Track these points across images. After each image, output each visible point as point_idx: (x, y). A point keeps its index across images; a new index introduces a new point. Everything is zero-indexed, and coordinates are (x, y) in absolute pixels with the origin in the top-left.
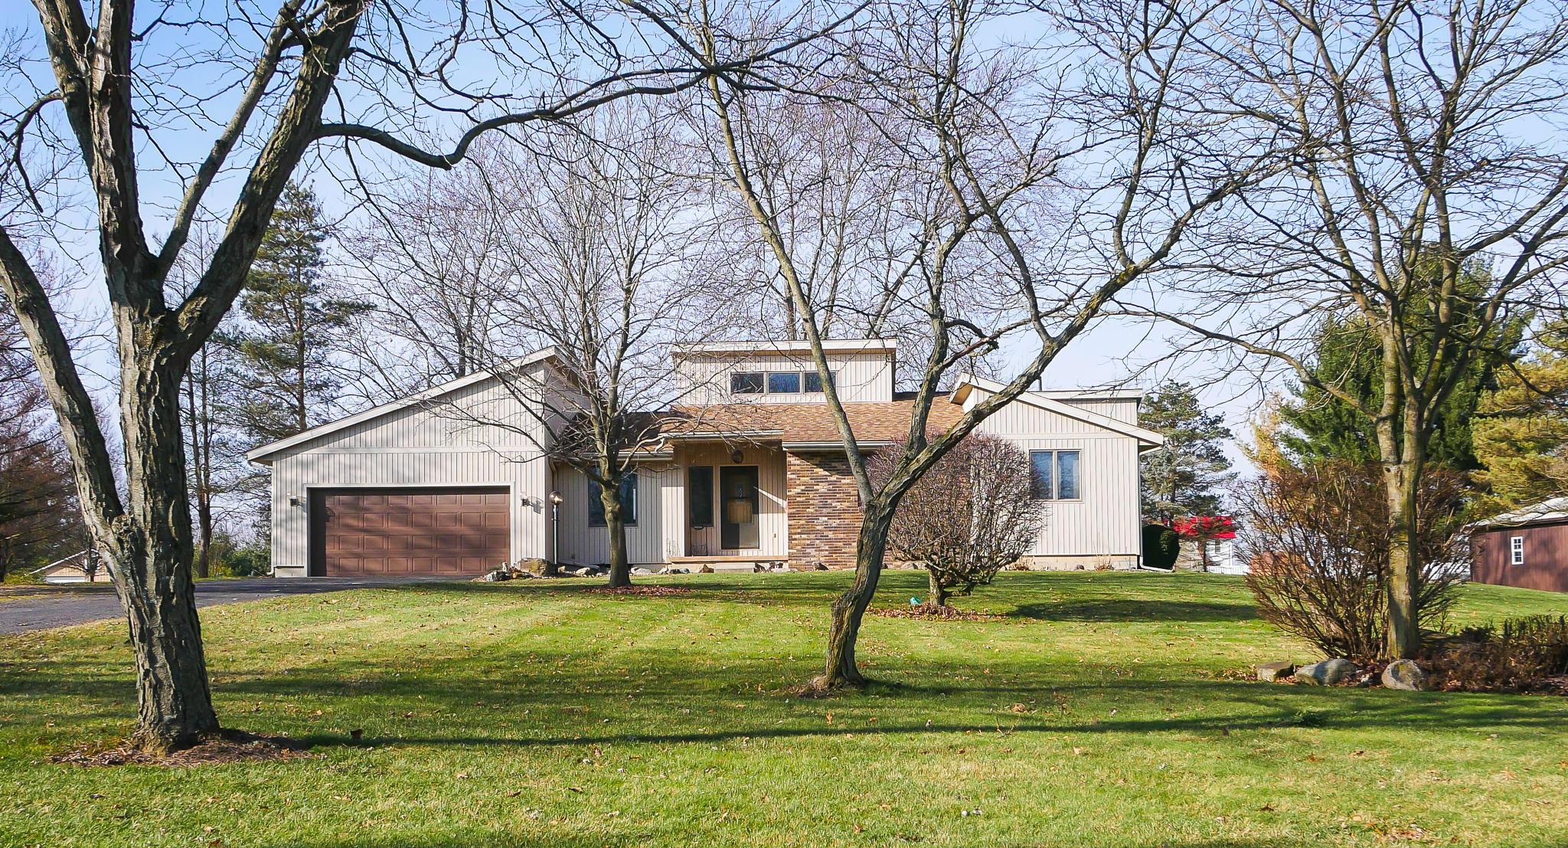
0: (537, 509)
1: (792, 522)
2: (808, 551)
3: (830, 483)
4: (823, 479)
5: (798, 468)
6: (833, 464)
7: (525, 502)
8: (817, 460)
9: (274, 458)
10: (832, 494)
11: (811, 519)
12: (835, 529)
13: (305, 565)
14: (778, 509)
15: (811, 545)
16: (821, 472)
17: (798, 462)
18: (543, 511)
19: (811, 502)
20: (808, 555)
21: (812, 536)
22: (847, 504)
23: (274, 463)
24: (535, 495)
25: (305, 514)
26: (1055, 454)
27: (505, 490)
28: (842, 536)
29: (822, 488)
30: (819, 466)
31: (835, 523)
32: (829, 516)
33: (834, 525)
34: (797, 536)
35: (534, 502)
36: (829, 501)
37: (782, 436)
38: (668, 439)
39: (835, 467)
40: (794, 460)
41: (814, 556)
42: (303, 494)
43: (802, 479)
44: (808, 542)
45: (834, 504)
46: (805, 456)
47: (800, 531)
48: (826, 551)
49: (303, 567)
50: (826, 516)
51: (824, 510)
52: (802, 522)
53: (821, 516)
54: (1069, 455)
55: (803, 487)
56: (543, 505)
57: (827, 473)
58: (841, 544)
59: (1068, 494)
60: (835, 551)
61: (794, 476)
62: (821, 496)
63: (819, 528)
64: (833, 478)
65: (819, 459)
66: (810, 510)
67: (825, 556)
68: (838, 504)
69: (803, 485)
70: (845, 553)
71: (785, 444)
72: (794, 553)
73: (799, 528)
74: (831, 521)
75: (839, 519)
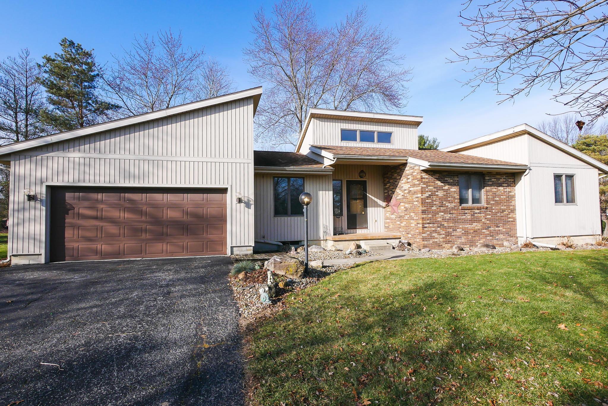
0: (248, 205)
1: (424, 216)
2: (434, 235)
3: (445, 191)
4: (439, 188)
5: (427, 180)
6: (446, 179)
7: (240, 201)
8: (437, 176)
9: (12, 157)
10: (446, 198)
11: (435, 213)
12: (448, 220)
13: (43, 252)
14: (377, 205)
15: (435, 231)
16: (439, 183)
17: (427, 176)
18: (253, 207)
19: (434, 203)
20: (434, 238)
21: (435, 225)
22: (454, 204)
23: (12, 163)
24: (246, 195)
25: (44, 208)
26: (564, 178)
27: (224, 191)
28: (451, 225)
29: (440, 194)
30: (438, 179)
31: (448, 216)
32: (445, 212)
33: (447, 218)
34: (427, 225)
35: (246, 200)
36: (444, 202)
37: (407, 160)
38: (338, 158)
39: (447, 181)
40: (424, 175)
41: (437, 238)
42: (41, 191)
43: (429, 187)
44: (434, 229)
45: (447, 204)
46: (430, 173)
47: (428, 221)
48: (443, 234)
49: (41, 255)
50: (442, 212)
51: (442, 208)
52: (430, 216)
53: (440, 212)
54: (570, 177)
55: (430, 193)
56: (252, 202)
57: (442, 184)
58: (451, 230)
59: (571, 200)
60: (448, 234)
61: (425, 186)
62: (440, 199)
63: (439, 219)
64: (447, 187)
65: (438, 175)
66: (434, 208)
67: (443, 238)
68: (449, 204)
69: (430, 192)
70: (453, 236)
71: (429, 164)
72: (425, 236)
73: (428, 220)
74: (445, 215)
75: (450, 214)
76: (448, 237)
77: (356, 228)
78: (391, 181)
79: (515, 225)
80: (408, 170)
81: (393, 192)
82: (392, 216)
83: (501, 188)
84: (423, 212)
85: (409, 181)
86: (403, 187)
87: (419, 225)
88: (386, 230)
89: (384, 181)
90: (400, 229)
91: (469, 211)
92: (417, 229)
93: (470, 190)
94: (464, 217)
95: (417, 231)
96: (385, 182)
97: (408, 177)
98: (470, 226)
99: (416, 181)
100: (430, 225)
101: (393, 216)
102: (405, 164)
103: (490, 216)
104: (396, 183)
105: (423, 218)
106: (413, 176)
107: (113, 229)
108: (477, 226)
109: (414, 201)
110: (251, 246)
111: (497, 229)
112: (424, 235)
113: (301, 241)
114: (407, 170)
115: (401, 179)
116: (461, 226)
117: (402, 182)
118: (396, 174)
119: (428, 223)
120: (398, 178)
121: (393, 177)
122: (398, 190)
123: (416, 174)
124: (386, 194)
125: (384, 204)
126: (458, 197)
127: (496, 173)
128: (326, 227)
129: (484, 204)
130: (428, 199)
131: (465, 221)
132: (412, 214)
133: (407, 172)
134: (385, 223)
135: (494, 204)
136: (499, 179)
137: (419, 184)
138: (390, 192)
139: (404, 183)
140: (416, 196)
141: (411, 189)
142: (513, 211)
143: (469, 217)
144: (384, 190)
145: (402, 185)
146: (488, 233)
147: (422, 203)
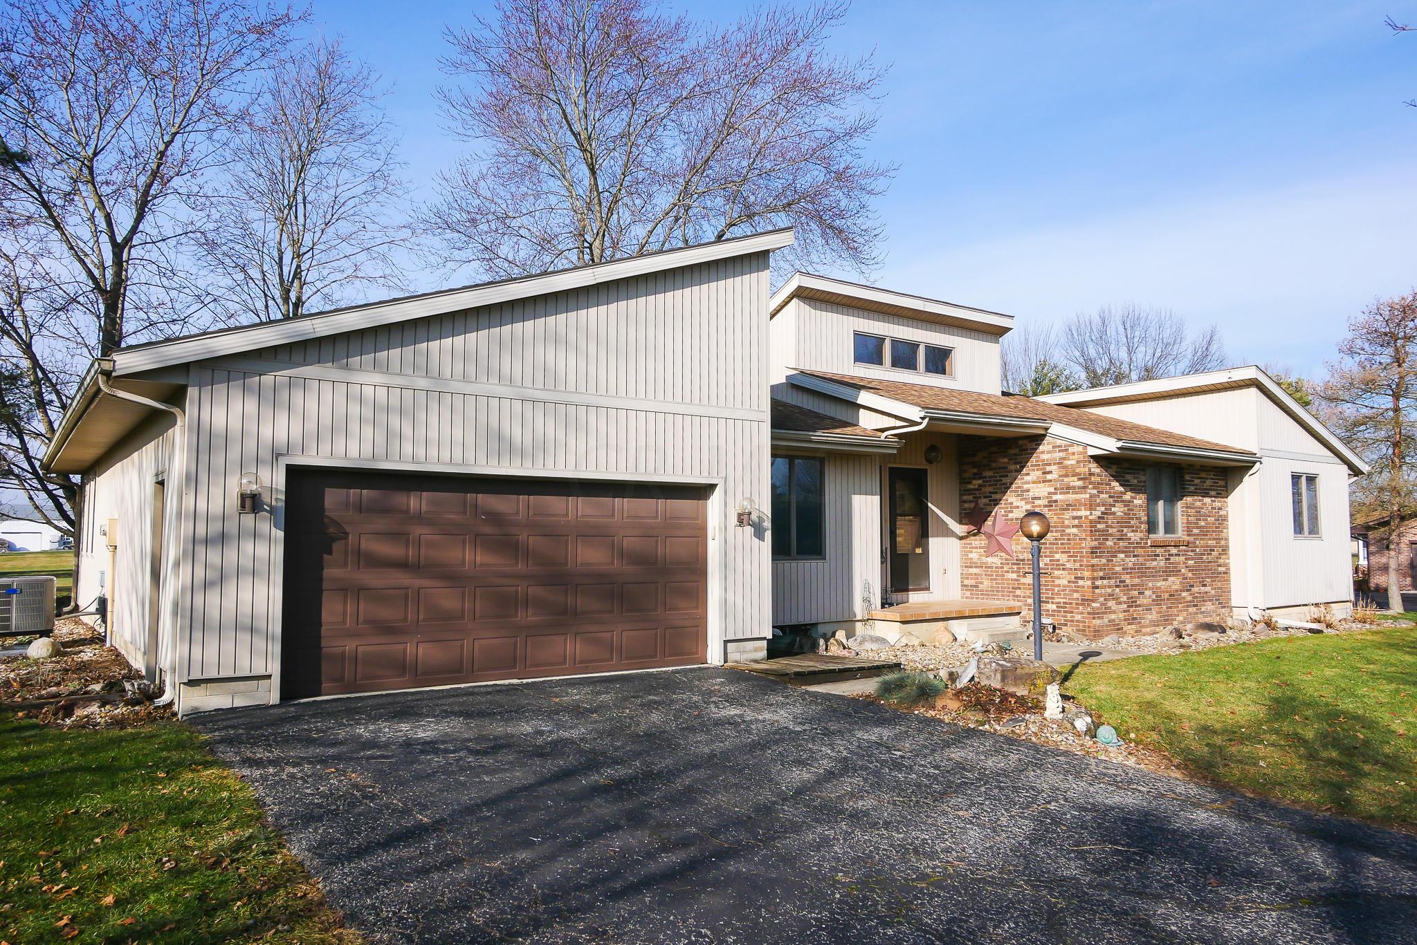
0: (759, 534)
2: (1110, 604)
3: (1126, 503)
4: (1117, 498)
5: (1098, 479)
6: (1128, 477)
8: (1115, 471)
9: (193, 376)
10: (1127, 519)
11: (1112, 555)
12: (1131, 571)
14: (948, 533)
15: (1112, 596)
16: (1117, 486)
17: (1098, 470)
18: (768, 535)
19: (1110, 531)
20: (1110, 611)
21: (1112, 582)
22: (1139, 534)
23: (192, 392)
24: (756, 505)
25: (281, 534)
26: (1304, 479)
27: (701, 492)
28: (1136, 581)
30: (1116, 477)
31: (1131, 561)
32: (1126, 552)
33: (1130, 565)
34: (1100, 583)
35: (756, 518)
36: (1125, 530)
37: (1047, 429)
38: (931, 419)
39: (1128, 481)
40: (1095, 468)
41: (1114, 612)
42: (274, 481)
43: (1102, 496)
44: (1109, 591)
45: (1129, 535)
46: (1102, 463)
47: (1101, 574)
48: (1125, 603)
49: (269, 677)
50: (1123, 552)
51: (1122, 543)
52: (1104, 561)
53: (1120, 552)
54: (1311, 479)
55: (1103, 509)
56: (767, 524)
57: (1122, 489)
58: (1136, 593)
59: (1314, 530)
60: (1132, 603)
61: (1095, 492)
62: (1118, 522)
63: (1118, 569)
64: (1128, 496)
65: (1115, 467)
66: (1109, 543)
67: (1125, 611)
68: (1132, 534)
69: (1103, 505)
70: (1139, 606)
71: (1120, 444)
72: (1098, 608)
73: (1101, 570)
74: (1128, 560)
75: (1134, 556)
76: (1131, 610)
77: (907, 590)
78: (987, 474)
79: (1228, 580)
80: (1045, 451)
81: (996, 502)
82: (990, 560)
83: (1207, 500)
84: (1093, 552)
85: (1049, 477)
86: (1028, 491)
87: (1081, 583)
88: (968, 594)
89: (961, 472)
90: (1018, 592)
91: (1163, 550)
92: (1077, 591)
93: (1161, 503)
94: (1155, 563)
95: (1076, 595)
96: (965, 475)
97: (1048, 469)
98: (1164, 583)
99: (1075, 479)
100: (1105, 582)
101: (994, 560)
102: (1038, 439)
103: (1192, 562)
104: (1004, 480)
105: (1093, 566)
106: (1066, 467)
107: (447, 599)
108: (1174, 583)
109: (1068, 527)
110: (764, 639)
111: (1203, 589)
112: (1094, 605)
113: (815, 625)
114: (1043, 452)
115: (1025, 471)
116: (1150, 584)
117: (1027, 478)
118: (1004, 457)
119: (1102, 578)
120: (1012, 467)
121: (994, 465)
122: (1010, 497)
123: (1073, 462)
124: (966, 505)
125: (960, 529)
126: (1146, 518)
127: (1201, 466)
128: (867, 587)
129: (1180, 534)
130: (1099, 523)
131: (1155, 574)
132: (1057, 556)
133: (1045, 457)
134: (964, 577)
135: (1198, 535)
136: (1203, 480)
137: (1085, 488)
138: (983, 501)
139: (1034, 482)
140: (1075, 514)
141: (1058, 497)
142: (1225, 550)
143: (1162, 563)
144: (961, 495)
145: (1026, 486)
146: (1189, 598)
147: (1091, 531)
